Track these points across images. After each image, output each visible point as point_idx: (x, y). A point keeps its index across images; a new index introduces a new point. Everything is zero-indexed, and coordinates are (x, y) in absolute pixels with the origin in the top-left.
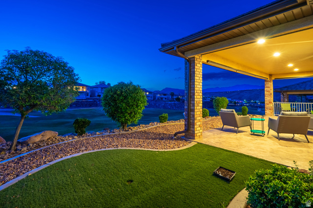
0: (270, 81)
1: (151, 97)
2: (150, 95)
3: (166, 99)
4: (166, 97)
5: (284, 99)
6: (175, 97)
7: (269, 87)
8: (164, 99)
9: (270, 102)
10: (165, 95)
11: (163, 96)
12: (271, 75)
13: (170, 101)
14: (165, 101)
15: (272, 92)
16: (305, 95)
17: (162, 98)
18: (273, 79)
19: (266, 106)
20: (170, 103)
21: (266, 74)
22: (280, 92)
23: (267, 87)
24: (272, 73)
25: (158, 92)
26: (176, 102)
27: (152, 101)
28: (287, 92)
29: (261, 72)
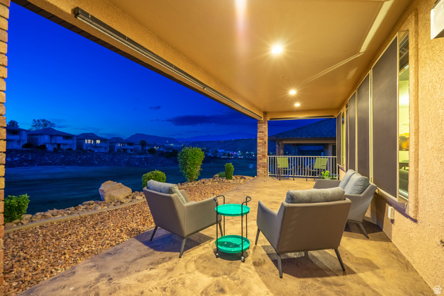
0: (264, 123)
1: (106, 148)
2: (104, 145)
3: (132, 150)
4: (132, 147)
5: (279, 150)
6: (147, 148)
7: (262, 132)
8: (129, 151)
9: (264, 156)
10: (130, 144)
11: (126, 146)
12: (265, 113)
13: (140, 154)
14: (130, 154)
15: (266, 139)
16: (298, 145)
17: (125, 150)
18: (268, 120)
19: (259, 162)
20: (138, 156)
21: (259, 110)
22: (275, 141)
23: (260, 132)
24: (268, 110)
25: (119, 140)
26: (149, 156)
27: (106, 153)
28: (282, 140)
29: (253, 105)
